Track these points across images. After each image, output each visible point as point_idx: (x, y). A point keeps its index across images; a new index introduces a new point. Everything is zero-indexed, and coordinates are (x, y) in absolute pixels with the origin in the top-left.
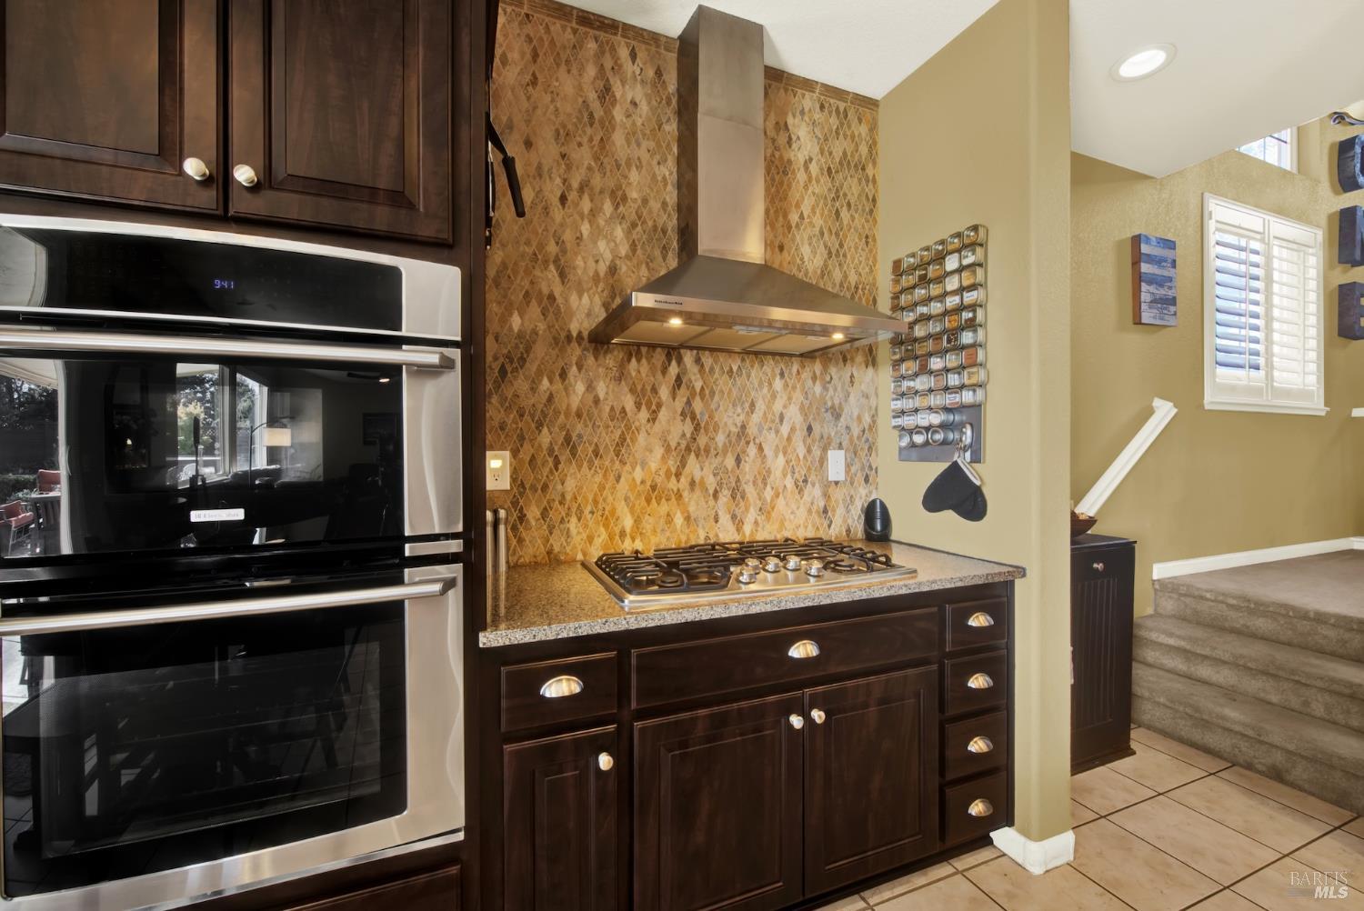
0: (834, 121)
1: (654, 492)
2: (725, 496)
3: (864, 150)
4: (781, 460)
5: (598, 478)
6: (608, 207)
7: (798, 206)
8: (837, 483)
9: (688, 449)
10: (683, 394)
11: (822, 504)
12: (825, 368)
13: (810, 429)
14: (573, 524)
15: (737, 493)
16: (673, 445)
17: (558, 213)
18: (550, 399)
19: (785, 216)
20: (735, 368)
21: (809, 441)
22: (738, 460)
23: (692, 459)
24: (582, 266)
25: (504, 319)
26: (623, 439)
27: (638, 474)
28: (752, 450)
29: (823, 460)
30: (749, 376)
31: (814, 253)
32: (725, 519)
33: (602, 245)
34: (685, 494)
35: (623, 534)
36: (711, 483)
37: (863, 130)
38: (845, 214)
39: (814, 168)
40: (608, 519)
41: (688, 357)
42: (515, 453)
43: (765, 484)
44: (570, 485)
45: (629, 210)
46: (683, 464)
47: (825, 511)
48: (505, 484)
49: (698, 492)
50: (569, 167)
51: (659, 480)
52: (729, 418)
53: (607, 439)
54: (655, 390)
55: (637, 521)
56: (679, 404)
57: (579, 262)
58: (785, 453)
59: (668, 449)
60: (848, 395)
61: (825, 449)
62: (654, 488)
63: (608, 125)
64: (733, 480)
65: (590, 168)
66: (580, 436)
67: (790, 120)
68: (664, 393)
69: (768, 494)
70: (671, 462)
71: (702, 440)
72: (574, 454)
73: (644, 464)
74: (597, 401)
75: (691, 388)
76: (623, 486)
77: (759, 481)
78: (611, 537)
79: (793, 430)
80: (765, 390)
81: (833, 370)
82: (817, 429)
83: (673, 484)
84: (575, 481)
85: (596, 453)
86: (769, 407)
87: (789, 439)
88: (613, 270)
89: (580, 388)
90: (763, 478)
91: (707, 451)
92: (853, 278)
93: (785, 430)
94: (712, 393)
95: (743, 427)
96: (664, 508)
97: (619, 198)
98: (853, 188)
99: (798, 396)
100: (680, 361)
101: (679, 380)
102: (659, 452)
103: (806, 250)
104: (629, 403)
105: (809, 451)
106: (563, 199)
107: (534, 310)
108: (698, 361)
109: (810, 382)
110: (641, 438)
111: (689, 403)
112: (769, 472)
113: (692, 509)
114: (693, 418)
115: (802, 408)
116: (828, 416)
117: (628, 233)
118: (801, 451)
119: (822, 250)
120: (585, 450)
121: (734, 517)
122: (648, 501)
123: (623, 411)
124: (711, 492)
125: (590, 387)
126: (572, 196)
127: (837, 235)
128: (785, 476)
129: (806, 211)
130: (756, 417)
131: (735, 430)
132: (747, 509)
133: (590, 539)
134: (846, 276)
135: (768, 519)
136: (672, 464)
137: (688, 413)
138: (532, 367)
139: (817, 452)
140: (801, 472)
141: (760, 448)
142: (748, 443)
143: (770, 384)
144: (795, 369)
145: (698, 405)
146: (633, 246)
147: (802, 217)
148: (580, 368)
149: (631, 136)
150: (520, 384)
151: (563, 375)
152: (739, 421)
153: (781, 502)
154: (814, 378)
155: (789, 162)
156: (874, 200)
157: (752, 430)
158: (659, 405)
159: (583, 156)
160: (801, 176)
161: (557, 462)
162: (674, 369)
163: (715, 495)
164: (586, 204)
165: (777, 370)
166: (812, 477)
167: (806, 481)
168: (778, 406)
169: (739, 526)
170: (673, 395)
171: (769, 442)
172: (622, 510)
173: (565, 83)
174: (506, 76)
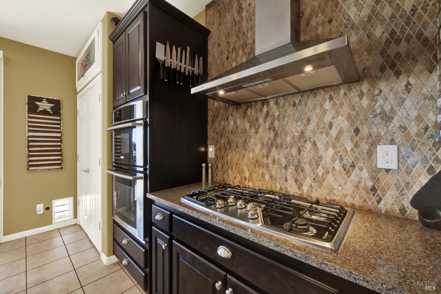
1: (257, 163)
2: (291, 169)
4: (331, 152)
5: (238, 155)
6: (241, 52)
8: (388, 171)
9: (272, 145)
10: (269, 119)
11: (370, 184)
12: (373, 85)
13: (357, 131)
14: (230, 172)
15: (298, 168)
16: (265, 143)
17: (226, 64)
18: (224, 128)
20: (297, 102)
21: (356, 139)
22: (299, 151)
23: (274, 149)
25: (213, 104)
26: (246, 141)
27: (251, 155)
28: (308, 145)
29: (371, 153)
30: (306, 105)
31: (361, 9)
32: (291, 181)
34: (271, 166)
35: (245, 179)
36: (284, 161)
40: (241, 172)
41: (272, 103)
42: (215, 146)
43: (318, 165)
44: (229, 157)
45: (248, 49)
46: (270, 151)
47: (373, 189)
48: (213, 156)
49: (276, 166)
50: (229, 45)
51: (259, 158)
53: (241, 141)
54: (257, 120)
55: (251, 174)
56: (267, 125)
58: (334, 147)
59: (263, 145)
60: (402, 102)
61: (374, 145)
62: (257, 161)
63: (240, 22)
64: (296, 161)
65: (235, 41)
66: (232, 140)
68: (261, 120)
69: (320, 171)
70: (264, 151)
71: (279, 141)
72: (230, 147)
73: (253, 151)
74: (237, 127)
75: (273, 116)
76: (246, 159)
77: (314, 163)
78: (241, 178)
79: (341, 132)
80: (318, 110)
81: (383, 85)
82: (364, 131)
83: (265, 161)
84: (232, 156)
85: (237, 146)
86: (321, 120)
87: (337, 138)
89: (232, 123)
90: (317, 161)
91: (282, 146)
93: (334, 132)
94: (284, 117)
95: (302, 132)
96: (261, 171)
97: (245, 46)
99: (346, 109)
100: (268, 104)
101: (267, 114)
102: (259, 146)
103: (352, 12)
104: (247, 126)
105: (357, 145)
106: (228, 58)
108: (277, 103)
109: (357, 99)
110: (252, 140)
111: (272, 123)
112: (321, 158)
113: (274, 173)
114: (274, 130)
115: (349, 118)
116: (378, 119)
118: (349, 146)
120: (234, 145)
121: (296, 181)
122: (255, 167)
123: (246, 130)
124: (283, 166)
125: (235, 122)
126: (230, 55)
128: (333, 161)
130: (311, 127)
131: (297, 134)
132: (305, 178)
133: (235, 178)
135: (321, 186)
136: (265, 151)
137: (272, 128)
138: (219, 118)
139: (365, 147)
140: (348, 160)
141: (314, 144)
142: (306, 141)
143: (321, 106)
144: (342, 92)
145: (276, 124)
148: (232, 115)
150: (217, 124)
151: (227, 119)
152: (299, 129)
154: (361, 95)
157: (308, 134)
158: (259, 126)
159: (233, 39)
161: (226, 150)
162: (265, 109)
163: (286, 168)
164: (234, 55)
165: (327, 97)
166: (360, 164)
167: (353, 166)
168: (328, 118)
169: (300, 187)
170: (265, 121)
171: (321, 141)
172: (245, 169)
173: (228, 17)
174: (214, 28)
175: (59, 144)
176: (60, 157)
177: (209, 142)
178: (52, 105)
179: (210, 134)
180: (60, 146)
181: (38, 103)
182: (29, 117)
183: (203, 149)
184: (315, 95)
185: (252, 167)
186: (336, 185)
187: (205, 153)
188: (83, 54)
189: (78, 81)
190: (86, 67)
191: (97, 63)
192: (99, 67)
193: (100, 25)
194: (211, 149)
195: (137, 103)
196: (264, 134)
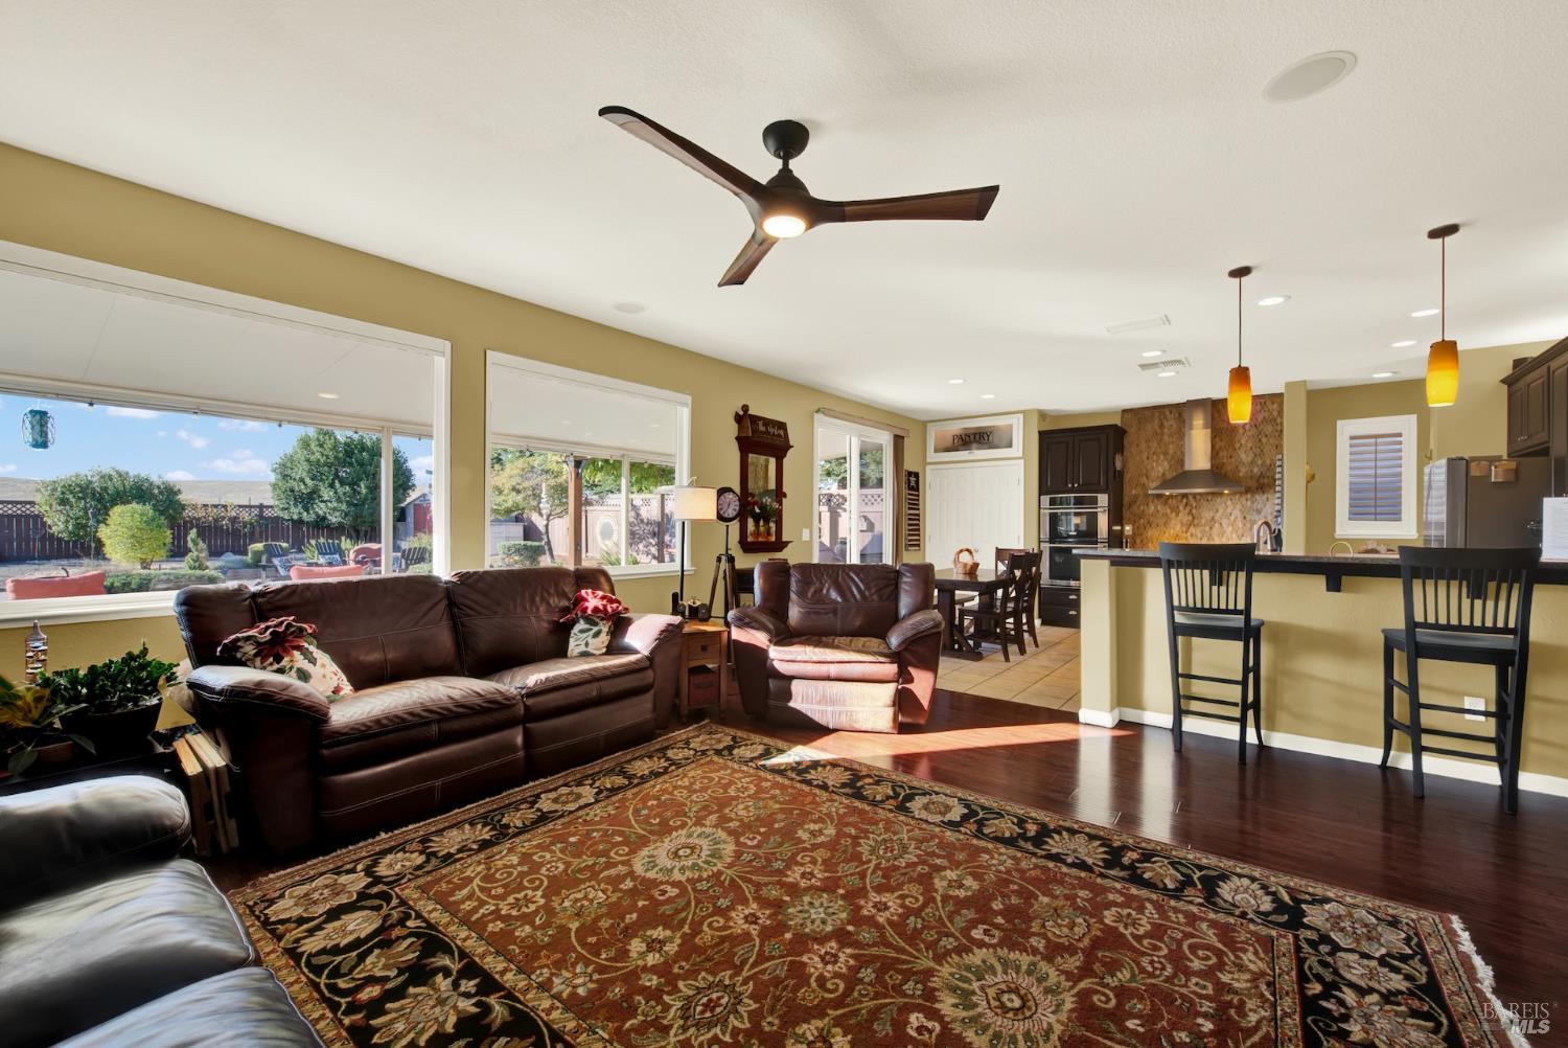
2: (1205, 539)
3: (1275, 413)
4: (1231, 528)
5: (1159, 529)
6: (1162, 457)
7: (1239, 441)
9: (1190, 524)
10: (1188, 508)
12: (1253, 496)
13: (1245, 518)
15: (1210, 539)
16: (1185, 522)
17: (1146, 462)
18: (1144, 511)
19: (1233, 446)
20: (1209, 499)
22: (1211, 528)
23: (1192, 527)
24: (1153, 474)
25: (1131, 491)
26: (1167, 521)
28: (1217, 525)
30: (1216, 502)
34: (1189, 538)
36: (1199, 535)
37: (1275, 406)
38: (1264, 440)
41: (1190, 497)
42: (1134, 525)
43: (1223, 536)
44: (1149, 534)
45: (1169, 457)
48: (1131, 533)
49: (1194, 537)
50: (1149, 449)
51: (1180, 533)
52: (1207, 515)
53: (1161, 522)
54: (1178, 508)
56: (1187, 512)
58: (1232, 526)
59: (1182, 524)
60: (1265, 505)
62: (1178, 536)
63: (1162, 434)
64: (1208, 534)
65: (1156, 448)
66: (1153, 520)
68: (1181, 508)
70: (1184, 528)
71: (1196, 522)
72: (1151, 526)
73: (1174, 528)
74: (1158, 512)
75: (1192, 506)
76: (1167, 535)
77: (1220, 535)
80: (1223, 506)
82: (1248, 518)
83: (1185, 535)
84: (1151, 533)
85: (1158, 525)
86: (1225, 511)
88: (1164, 474)
89: (1152, 509)
90: (1222, 534)
91: (1198, 525)
92: (1268, 462)
93: (1232, 518)
94: (1200, 507)
95: (1213, 518)
97: (1167, 453)
98: (1269, 429)
99: (1239, 506)
100: (1187, 498)
101: (1187, 504)
102: (1180, 525)
103: (1243, 456)
104: (1168, 511)
106: (1148, 458)
107: (1139, 488)
108: (1195, 498)
109: (1245, 501)
110: (1173, 522)
111: (1191, 510)
112: (1225, 532)
114: (1193, 515)
117: (1169, 463)
119: (1251, 455)
120: (1154, 524)
122: (1176, 540)
123: (1167, 514)
124: (1199, 538)
125: (1156, 507)
126: (1151, 456)
127: (1259, 448)
129: (1243, 442)
130: (1219, 514)
134: (1264, 462)
137: (1190, 513)
138: (1138, 503)
139: (1248, 525)
140: (1240, 533)
142: (1215, 522)
143: (1225, 504)
145: (1194, 511)
146: (1170, 467)
147: (1240, 445)
148: (1153, 502)
149: (1170, 435)
150: (1135, 508)
151: (1147, 505)
152: (1211, 515)
154: (1247, 500)
156: (1281, 431)
157: (1217, 518)
158: (1179, 512)
159: (1154, 445)
160: (1240, 431)
161: (1146, 528)
162: (1185, 501)
164: (1155, 457)
165: (1229, 499)
168: (1229, 510)
170: (1185, 509)
171: (1225, 522)
173: (1149, 427)
174: (1132, 431)
175: (918, 522)
176: (919, 538)
177: (1124, 521)
178: (915, 479)
179: (1126, 514)
180: (918, 525)
181: (910, 478)
182: (909, 494)
183: (1118, 528)
187: (1122, 531)
188: (957, 427)
189: (936, 451)
190: (974, 445)
191: (1017, 450)
192: (1021, 455)
193: (1021, 416)
194: (1128, 528)
195: (1099, 495)
196: (1184, 517)
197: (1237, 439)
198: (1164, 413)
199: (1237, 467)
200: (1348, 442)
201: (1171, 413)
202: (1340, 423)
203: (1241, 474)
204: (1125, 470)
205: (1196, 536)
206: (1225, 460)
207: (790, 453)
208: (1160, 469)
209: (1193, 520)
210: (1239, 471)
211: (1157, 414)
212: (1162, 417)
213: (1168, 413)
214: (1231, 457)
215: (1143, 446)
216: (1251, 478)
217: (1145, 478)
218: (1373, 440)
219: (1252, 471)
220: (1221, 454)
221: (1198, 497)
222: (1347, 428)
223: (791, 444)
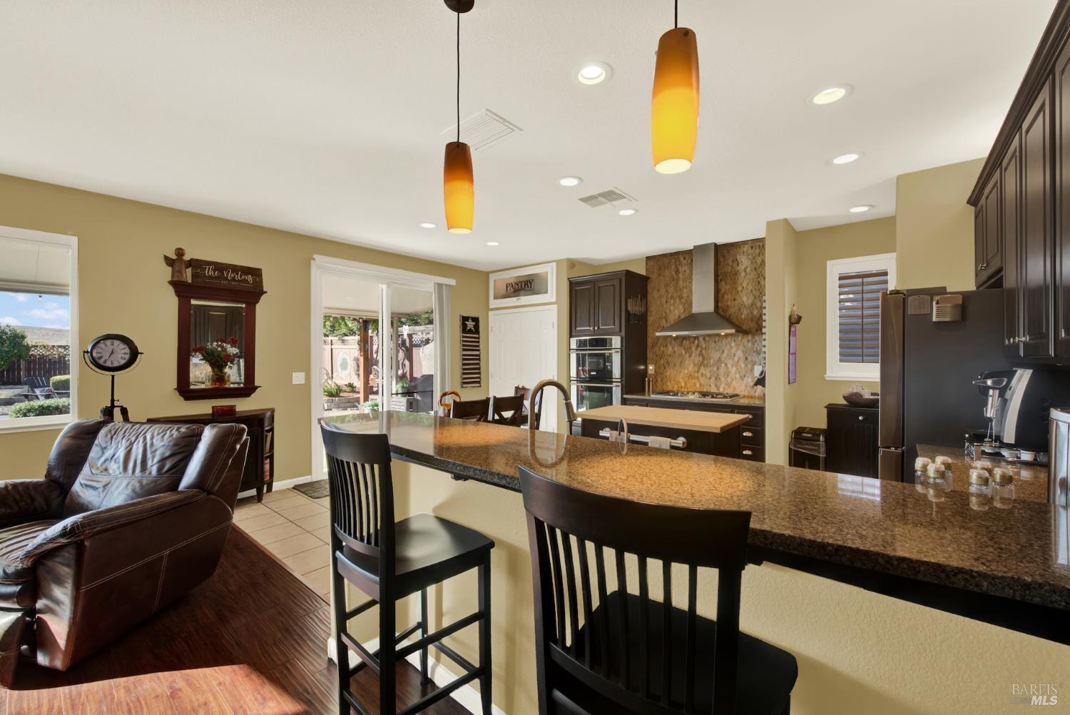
0: (758, 251)
1: (690, 376)
2: (713, 379)
4: (734, 368)
5: (675, 371)
6: (678, 301)
7: (741, 284)
9: (701, 364)
10: (699, 349)
12: (753, 337)
13: (746, 358)
14: (669, 384)
15: (717, 378)
16: (696, 363)
17: (665, 306)
18: (664, 352)
19: (736, 288)
20: (717, 340)
21: (746, 362)
22: (718, 369)
23: (702, 367)
25: (653, 333)
26: (681, 362)
27: (686, 371)
28: (723, 365)
29: (752, 369)
30: (721, 344)
31: (748, 299)
32: (713, 386)
33: (676, 311)
34: (700, 378)
35: (681, 387)
36: (708, 375)
39: (748, 270)
40: (678, 383)
41: (701, 339)
42: (655, 365)
43: (728, 376)
44: (668, 374)
45: (683, 301)
46: (699, 369)
48: (653, 372)
49: (704, 378)
50: (668, 293)
51: (692, 373)
52: (715, 355)
53: (678, 362)
54: (691, 348)
55: (686, 384)
56: (698, 352)
57: (670, 317)
58: (736, 366)
59: (695, 365)
61: (753, 365)
62: (690, 375)
63: (678, 280)
64: (716, 375)
65: (673, 292)
66: (671, 361)
67: (738, 257)
68: (693, 349)
69: (729, 379)
71: (706, 362)
72: (669, 365)
73: (688, 368)
74: (675, 352)
75: (702, 347)
76: (682, 374)
77: (726, 375)
78: (679, 387)
79: (739, 359)
80: (728, 346)
82: (749, 359)
83: (696, 374)
84: (670, 372)
85: (675, 365)
86: (730, 351)
87: (738, 362)
88: (678, 316)
89: (671, 349)
91: (707, 365)
93: (736, 359)
94: (709, 349)
95: (720, 358)
96: (694, 381)
97: (681, 297)
99: (741, 347)
100: (698, 340)
101: (698, 345)
102: (692, 365)
103: (745, 299)
104: (683, 352)
105: (746, 365)
106: (666, 302)
108: (704, 339)
109: (746, 342)
110: (687, 362)
111: (701, 351)
112: (730, 372)
113: (702, 382)
114: (703, 356)
115: (743, 352)
116: (755, 354)
117: (683, 307)
118: (743, 366)
119: (752, 298)
120: (672, 364)
121: (716, 385)
122: (689, 379)
123: (682, 354)
124: (708, 378)
125: (673, 348)
126: (669, 300)
127: (759, 290)
128: (736, 374)
129: (744, 285)
130: (725, 355)
131: (717, 359)
132: (721, 383)
133: (673, 388)
135: (729, 387)
136: (696, 369)
137: (701, 354)
138: (658, 345)
139: (750, 366)
140: (742, 373)
141: (726, 364)
142: (722, 363)
143: (730, 345)
144: (740, 338)
145: (704, 352)
146: (685, 310)
147: (743, 288)
148: (670, 343)
149: (684, 280)
150: (657, 348)
151: (666, 346)
152: (718, 356)
153: (734, 383)
154: (748, 341)
155: (738, 271)
157: (723, 359)
158: (692, 353)
159: (671, 289)
160: (743, 274)
161: (665, 368)
162: (696, 342)
163: (710, 378)
164: (672, 301)
165: (733, 340)
166: (747, 375)
167: (745, 376)
168: (733, 351)
169: (718, 389)
170: (696, 349)
171: (730, 363)
172: (681, 380)
173: (667, 273)
174: (653, 276)
175: (478, 362)
176: (478, 376)
177: (649, 361)
178: (474, 323)
179: (650, 355)
180: (478, 364)
181: (467, 323)
182: (464, 337)
183: (642, 367)
184: (727, 339)
185: (687, 379)
186: (736, 386)
187: (646, 370)
188: (511, 276)
189: (494, 299)
190: (522, 292)
191: (551, 296)
192: (554, 299)
193: (554, 264)
194: (651, 367)
195: (613, 337)
196: (696, 358)
197: (740, 281)
198: (679, 260)
199: (740, 309)
200: (838, 282)
201: (685, 259)
202: (829, 263)
203: (743, 316)
204: (649, 314)
205: (706, 375)
206: (729, 303)
207: (263, 297)
208: (677, 312)
209: (703, 362)
210: (741, 314)
211: (673, 261)
212: (678, 263)
213: (682, 259)
214: (734, 300)
215: (663, 290)
216: (752, 320)
217: (664, 321)
218: (860, 280)
219: (752, 313)
220: (726, 297)
221: (707, 339)
222: (837, 268)
223: (265, 290)
